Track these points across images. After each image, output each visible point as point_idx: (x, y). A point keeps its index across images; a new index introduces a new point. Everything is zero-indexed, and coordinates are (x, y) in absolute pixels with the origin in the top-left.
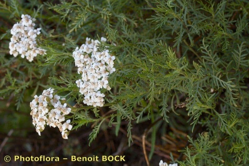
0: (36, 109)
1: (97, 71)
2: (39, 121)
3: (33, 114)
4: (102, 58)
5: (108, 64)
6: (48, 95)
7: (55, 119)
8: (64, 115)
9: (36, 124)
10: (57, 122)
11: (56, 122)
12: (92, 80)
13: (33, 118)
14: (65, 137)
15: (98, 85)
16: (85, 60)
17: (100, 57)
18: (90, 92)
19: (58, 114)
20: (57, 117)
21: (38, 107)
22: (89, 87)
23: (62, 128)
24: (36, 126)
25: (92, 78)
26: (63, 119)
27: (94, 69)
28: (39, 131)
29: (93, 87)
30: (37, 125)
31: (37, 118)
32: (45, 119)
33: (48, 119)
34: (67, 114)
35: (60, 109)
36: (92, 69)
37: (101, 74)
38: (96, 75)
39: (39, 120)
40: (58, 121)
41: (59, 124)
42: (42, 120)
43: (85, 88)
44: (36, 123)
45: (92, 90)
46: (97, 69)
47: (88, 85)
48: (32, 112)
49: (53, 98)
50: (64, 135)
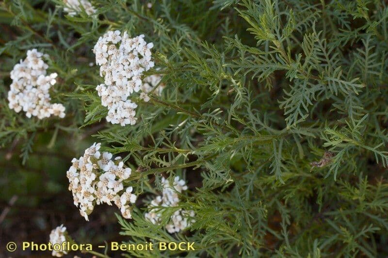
0: (76, 179)
1: (126, 67)
2: (83, 198)
3: (73, 187)
4: (133, 46)
5: (143, 55)
6: (93, 153)
7: (108, 189)
8: (120, 180)
9: (79, 204)
10: (112, 193)
11: (109, 194)
12: (118, 83)
13: (74, 195)
14: (126, 215)
15: (127, 88)
16: (110, 52)
17: (131, 46)
18: (115, 103)
19: (112, 180)
20: (110, 185)
21: (79, 176)
22: (114, 94)
23: (121, 201)
24: (80, 206)
25: (118, 78)
26: (121, 188)
27: (122, 64)
28: (85, 213)
29: (120, 93)
30: (82, 204)
31: (81, 193)
32: (92, 193)
33: (97, 191)
34: (127, 178)
35: (114, 172)
36: (118, 64)
37: (132, 71)
38: (124, 73)
39: (82, 195)
40: (114, 190)
41: (115, 196)
42: (87, 194)
43: (109, 95)
44: (79, 202)
45: (118, 99)
46: (126, 64)
47: (114, 91)
48: (70, 185)
49: (101, 158)
50: (125, 212)
